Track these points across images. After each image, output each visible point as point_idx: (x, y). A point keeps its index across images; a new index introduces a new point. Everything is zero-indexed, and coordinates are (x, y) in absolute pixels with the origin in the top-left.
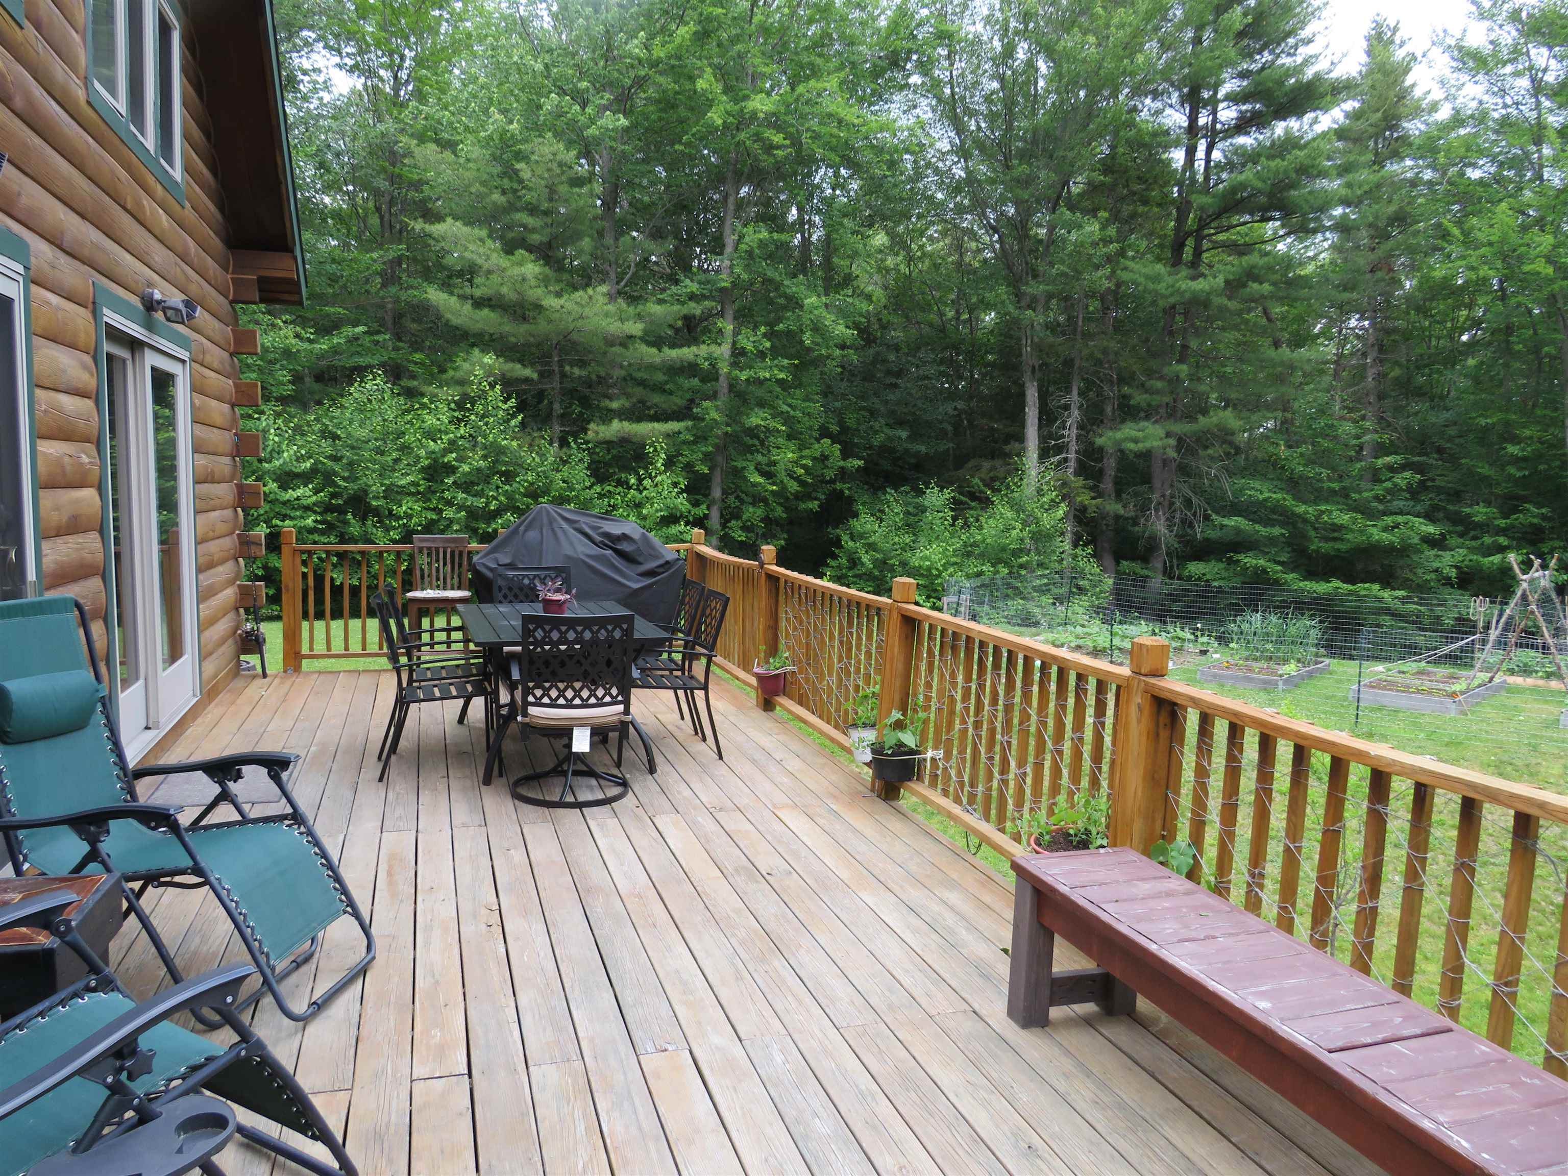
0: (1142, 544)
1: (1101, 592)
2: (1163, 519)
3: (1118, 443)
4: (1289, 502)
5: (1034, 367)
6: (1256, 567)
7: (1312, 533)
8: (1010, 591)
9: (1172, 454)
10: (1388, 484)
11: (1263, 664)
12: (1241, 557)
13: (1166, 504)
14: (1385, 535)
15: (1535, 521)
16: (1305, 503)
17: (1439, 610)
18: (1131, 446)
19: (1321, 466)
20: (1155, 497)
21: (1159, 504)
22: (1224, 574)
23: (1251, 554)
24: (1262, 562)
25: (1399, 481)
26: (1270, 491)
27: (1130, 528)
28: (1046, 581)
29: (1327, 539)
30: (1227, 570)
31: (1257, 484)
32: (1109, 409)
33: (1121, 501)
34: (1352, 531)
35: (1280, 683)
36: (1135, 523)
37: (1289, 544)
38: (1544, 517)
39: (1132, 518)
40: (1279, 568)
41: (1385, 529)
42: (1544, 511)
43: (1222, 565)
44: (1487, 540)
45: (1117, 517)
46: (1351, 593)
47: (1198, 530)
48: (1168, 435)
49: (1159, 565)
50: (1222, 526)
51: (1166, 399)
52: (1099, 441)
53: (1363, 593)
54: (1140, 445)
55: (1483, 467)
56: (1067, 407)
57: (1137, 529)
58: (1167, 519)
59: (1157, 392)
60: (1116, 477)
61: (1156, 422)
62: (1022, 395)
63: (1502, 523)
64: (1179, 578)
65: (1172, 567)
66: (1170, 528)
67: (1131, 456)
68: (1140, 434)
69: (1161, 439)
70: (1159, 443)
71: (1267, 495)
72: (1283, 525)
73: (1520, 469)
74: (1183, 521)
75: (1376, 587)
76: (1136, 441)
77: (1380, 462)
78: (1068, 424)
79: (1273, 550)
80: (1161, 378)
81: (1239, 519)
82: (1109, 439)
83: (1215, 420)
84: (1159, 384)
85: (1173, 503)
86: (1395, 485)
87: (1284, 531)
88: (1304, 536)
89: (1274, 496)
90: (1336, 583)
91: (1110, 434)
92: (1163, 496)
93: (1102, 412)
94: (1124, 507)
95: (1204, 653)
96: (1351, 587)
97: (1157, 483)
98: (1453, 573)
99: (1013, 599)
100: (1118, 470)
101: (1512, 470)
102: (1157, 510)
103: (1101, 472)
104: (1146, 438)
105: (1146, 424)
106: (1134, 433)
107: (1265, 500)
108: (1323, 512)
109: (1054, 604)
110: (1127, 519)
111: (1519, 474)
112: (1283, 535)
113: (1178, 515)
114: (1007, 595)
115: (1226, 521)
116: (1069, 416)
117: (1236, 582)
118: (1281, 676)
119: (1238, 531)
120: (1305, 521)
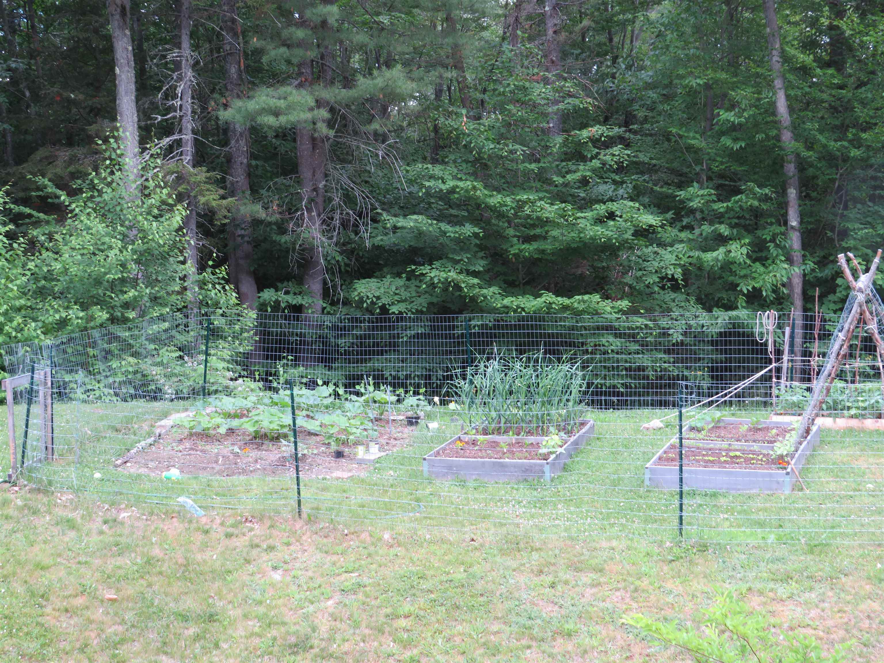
0: (293, 257)
1: (242, 330)
2: (318, 223)
3: (252, 117)
4: (481, 192)
5: (123, 8)
6: (447, 283)
7: (511, 232)
8: (114, 346)
9: (323, 129)
10: (596, 163)
11: (511, 437)
12: (425, 269)
13: (320, 200)
14: (599, 230)
15: (756, 203)
16: (498, 190)
17: (664, 322)
18: (270, 120)
19: (515, 141)
20: (305, 192)
21: (311, 200)
22: (405, 294)
23: (437, 264)
24: (453, 275)
25: (608, 158)
26: (455, 178)
27: (276, 237)
28: (166, 325)
29: (528, 239)
30: (407, 287)
31: (437, 170)
32: (233, 70)
33: (260, 199)
34: (558, 225)
35: (547, 468)
36: (282, 230)
37: (481, 247)
38: (766, 199)
39: (276, 223)
40: (476, 281)
41: (599, 221)
42: (767, 191)
43: (400, 282)
44: (707, 229)
45: (256, 222)
46: (565, 308)
47: (366, 235)
48: (319, 103)
49: (316, 287)
50: (395, 228)
51: (312, 54)
52: (225, 115)
53: (581, 307)
54: (283, 119)
55: (694, 138)
56: (177, 66)
57: (284, 239)
58: (324, 222)
59: (301, 44)
60: (249, 165)
61: (300, 86)
62: (110, 50)
63: (720, 207)
64: (347, 302)
65: (334, 287)
66: (328, 231)
67: (271, 134)
68: (282, 103)
69: (311, 109)
70: (308, 116)
71: (451, 183)
72: (476, 221)
73: (736, 140)
74: (344, 224)
75: (596, 297)
76: (276, 114)
77: (585, 134)
78: (179, 90)
79: (465, 257)
80: (303, 23)
81: (420, 218)
82: (239, 110)
83: (380, 82)
84: (300, 34)
85: (330, 200)
86: (604, 164)
87: (476, 230)
88: (500, 236)
89: (461, 184)
90: (548, 297)
91: (239, 103)
92: (315, 190)
93: (223, 72)
94: (266, 208)
95: (413, 421)
96: (566, 301)
97: (306, 173)
98: (678, 273)
99: (120, 358)
100: (253, 156)
101: (727, 141)
102: (309, 210)
103: (229, 160)
104: (290, 107)
105: (288, 89)
106: (273, 102)
107: (452, 191)
108: (525, 203)
109: (181, 357)
110: (270, 223)
111: (737, 146)
112: (476, 235)
113: (337, 216)
114: (108, 352)
115: (401, 222)
116: (180, 79)
117: (422, 302)
118: (545, 457)
119: (420, 234)
120: (501, 215)
